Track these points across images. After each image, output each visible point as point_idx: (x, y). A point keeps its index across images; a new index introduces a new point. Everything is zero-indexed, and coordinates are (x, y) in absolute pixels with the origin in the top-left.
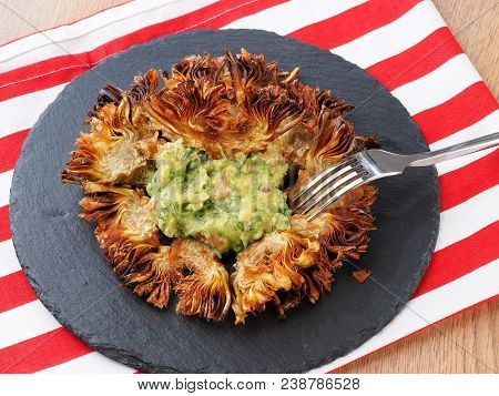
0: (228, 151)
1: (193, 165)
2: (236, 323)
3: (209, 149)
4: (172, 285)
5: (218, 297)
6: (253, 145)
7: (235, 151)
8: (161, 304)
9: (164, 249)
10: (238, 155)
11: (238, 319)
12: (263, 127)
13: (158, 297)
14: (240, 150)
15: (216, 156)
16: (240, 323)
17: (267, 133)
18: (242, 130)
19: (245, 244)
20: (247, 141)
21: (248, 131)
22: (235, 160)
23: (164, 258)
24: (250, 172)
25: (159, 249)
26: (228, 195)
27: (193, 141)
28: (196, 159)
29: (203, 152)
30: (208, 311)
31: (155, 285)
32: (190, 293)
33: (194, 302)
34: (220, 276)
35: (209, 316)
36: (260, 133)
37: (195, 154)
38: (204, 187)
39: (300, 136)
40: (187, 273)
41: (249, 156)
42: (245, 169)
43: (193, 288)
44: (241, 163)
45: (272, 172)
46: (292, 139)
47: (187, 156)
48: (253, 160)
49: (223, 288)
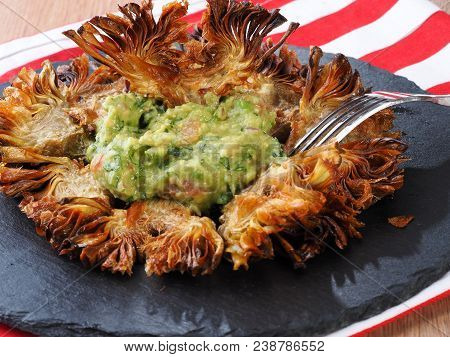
0: (194, 94)
1: (147, 116)
2: (235, 267)
3: (167, 95)
4: (134, 244)
5: (205, 245)
6: (227, 79)
7: (202, 91)
8: (125, 264)
9: (119, 213)
10: (207, 95)
11: (237, 262)
12: (238, 52)
13: (117, 258)
14: (210, 89)
15: (178, 102)
16: (242, 267)
17: (243, 61)
19: (233, 189)
20: (218, 76)
21: (218, 61)
22: (204, 103)
23: (120, 223)
24: (227, 118)
25: (112, 214)
26: (200, 138)
27: (145, 84)
28: (151, 110)
29: (159, 102)
30: (193, 260)
31: (111, 249)
32: (164, 250)
33: (171, 254)
34: (204, 225)
35: (195, 264)
36: (235, 62)
37: (149, 104)
38: (166, 131)
39: (284, 97)
40: (155, 233)
41: (222, 99)
42: (219, 113)
43: (167, 244)
44: (213, 107)
45: (257, 111)
46: (275, 100)
47: (138, 105)
48: (229, 101)
49: (209, 235)
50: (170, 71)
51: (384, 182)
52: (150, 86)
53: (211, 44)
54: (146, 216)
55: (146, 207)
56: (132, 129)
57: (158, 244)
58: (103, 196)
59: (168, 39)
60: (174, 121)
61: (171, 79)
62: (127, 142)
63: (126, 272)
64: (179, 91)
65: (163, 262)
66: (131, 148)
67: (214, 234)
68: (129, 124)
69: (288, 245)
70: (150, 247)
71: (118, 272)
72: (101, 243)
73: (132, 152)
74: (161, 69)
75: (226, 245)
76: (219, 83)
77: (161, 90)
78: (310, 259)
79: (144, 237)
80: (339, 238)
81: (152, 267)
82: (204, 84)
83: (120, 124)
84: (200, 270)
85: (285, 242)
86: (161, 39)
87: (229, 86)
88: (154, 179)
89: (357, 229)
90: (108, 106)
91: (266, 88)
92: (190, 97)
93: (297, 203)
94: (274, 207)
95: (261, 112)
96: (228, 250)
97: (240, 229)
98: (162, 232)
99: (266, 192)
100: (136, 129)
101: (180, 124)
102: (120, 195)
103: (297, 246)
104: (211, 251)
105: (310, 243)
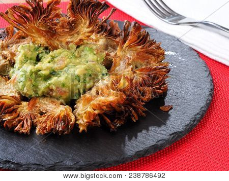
0: (64, 44)
1: (40, 55)
2: (80, 131)
3: (50, 45)
4: (31, 119)
5: (66, 119)
6: (80, 37)
7: (68, 43)
8: (26, 129)
9: (25, 103)
10: (70, 45)
11: (81, 129)
12: (85, 23)
13: (22, 126)
14: (72, 42)
15: (56, 48)
16: (83, 131)
17: (88, 28)
18: (72, 27)
19: (81, 91)
20: (76, 35)
21: (76, 27)
22: (69, 49)
23: (25, 108)
24: (80, 56)
25: (21, 104)
26: (66, 66)
27: (39, 39)
28: (42, 52)
29: (46, 48)
30: (60, 127)
31: (20, 121)
32: (45, 122)
33: (49, 124)
34: (66, 109)
35: (60, 129)
36: (84, 28)
37: (41, 49)
38: (49, 62)
39: (111, 46)
40: (42, 114)
41: (78, 47)
42: (76, 54)
43: (47, 119)
44: (73, 51)
45: (95, 52)
46: (106, 47)
47: (36, 49)
48: (81, 48)
49: (68, 115)
50: (51, 33)
51: (157, 88)
52: (42, 40)
53: (72, 19)
54: (38, 105)
55: (38, 100)
56: (32, 61)
57: (43, 119)
58: (17, 95)
59: (50, 17)
60: (53, 58)
61: (52, 37)
62: (29, 68)
63: (27, 133)
64: (56, 43)
65: (45, 128)
66: (31, 71)
67: (71, 114)
68: (31, 59)
69: (108, 120)
70: (39, 120)
71: (23, 133)
72: (15, 118)
73: (32, 73)
74: (47, 32)
75: (76, 120)
76: (76, 39)
77: (47, 42)
78: (119, 127)
79: (36, 115)
80: (133, 116)
81: (39, 131)
82: (69, 39)
83: (26, 59)
84: (63, 132)
85: (106, 118)
86: (47, 17)
87: (81, 40)
88: (42, 86)
89: (143, 112)
90: (21, 50)
91: (102, 42)
92: (62, 46)
93: (111, 98)
94: (100, 101)
95: (97, 53)
96: (77, 122)
97: (84, 112)
98: (46, 113)
99: (97, 93)
100: (35, 62)
101: (56, 59)
102: (25, 94)
103: (112, 121)
104: (69, 122)
105: (119, 119)
